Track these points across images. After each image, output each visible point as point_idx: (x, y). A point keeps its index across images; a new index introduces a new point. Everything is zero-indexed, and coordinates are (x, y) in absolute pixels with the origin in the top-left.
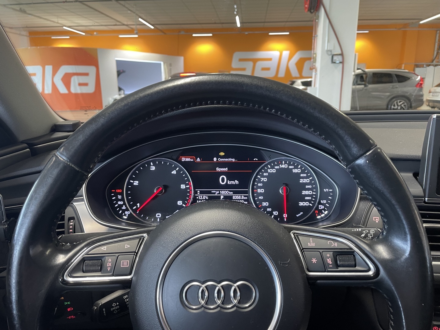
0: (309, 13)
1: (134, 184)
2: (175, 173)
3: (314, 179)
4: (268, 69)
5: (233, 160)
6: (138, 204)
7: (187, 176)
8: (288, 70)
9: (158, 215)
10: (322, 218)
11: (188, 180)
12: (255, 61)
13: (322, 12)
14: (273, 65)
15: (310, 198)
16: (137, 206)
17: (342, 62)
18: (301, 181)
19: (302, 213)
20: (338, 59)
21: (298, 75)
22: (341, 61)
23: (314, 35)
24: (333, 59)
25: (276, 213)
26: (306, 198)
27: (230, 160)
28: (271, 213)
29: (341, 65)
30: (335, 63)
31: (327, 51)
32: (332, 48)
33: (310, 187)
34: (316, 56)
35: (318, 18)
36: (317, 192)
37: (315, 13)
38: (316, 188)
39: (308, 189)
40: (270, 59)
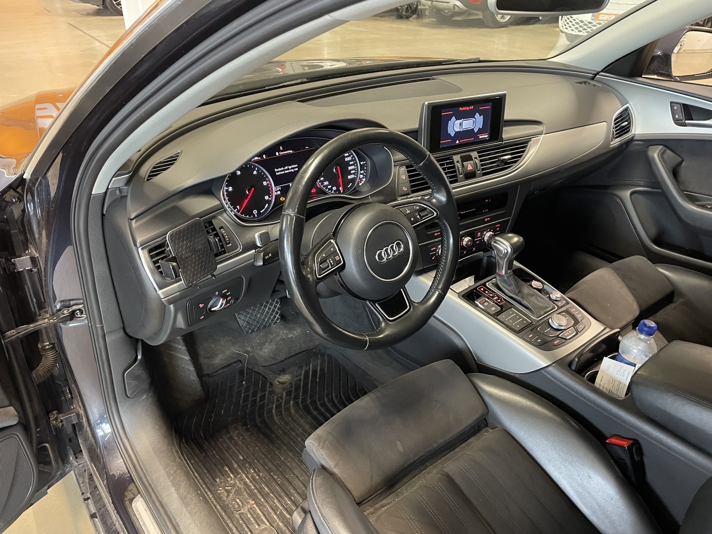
1: (229, 190)
2: (256, 173)
3: (354, 157)
5: (291, 151)
6: (238, 207)
7: (265, 174)
9: (255, 212)
10: (363, 184)
11: (267, 177)
15: (354, 171)
16: (237, 208)
18: (346, 159)
19: (351, 184)
25: (334, 188)
26: (352, 172)
27: (288, 152)
28: (331, 189)
33: (352, 163)
36: (357, 166)
38: (356, 163)
39: (352, 165)
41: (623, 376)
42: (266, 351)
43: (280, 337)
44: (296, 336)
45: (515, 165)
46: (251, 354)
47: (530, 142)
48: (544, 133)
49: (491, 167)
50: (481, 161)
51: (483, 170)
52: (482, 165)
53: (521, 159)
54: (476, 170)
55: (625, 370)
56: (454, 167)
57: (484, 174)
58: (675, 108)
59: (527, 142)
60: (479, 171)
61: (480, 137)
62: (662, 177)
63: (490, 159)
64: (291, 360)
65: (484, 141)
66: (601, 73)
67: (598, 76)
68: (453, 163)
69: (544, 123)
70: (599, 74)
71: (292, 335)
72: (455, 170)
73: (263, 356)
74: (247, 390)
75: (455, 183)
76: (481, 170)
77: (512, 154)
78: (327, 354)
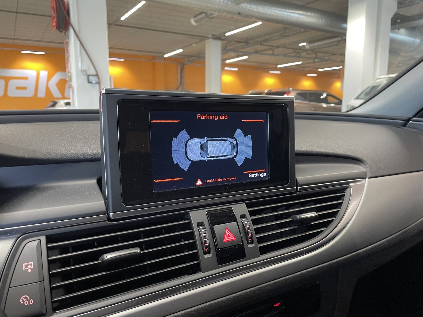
0: (58, 31)
4: (25, 88)
8: (48, 90)
12: (7, 79)
13: (71, 32)
14: (31, 84)
17: (99, 83)
20: (94, 79)
21: (60, 96)
22: (97, 81)
23: (66, 54)
24: (89, 79)
29: (97, 85)
30: (91, 83)
31: (82, 71)
32: (86, 69)
34: (71, 75)
35: (68, 37)
37: (65, 33)
40: (26, 78)
45: (327, 230)
47: (348, 190)
48: (369, 175)
49: (281, 235)
50: (255, 222)
51: (260, 240)
52: (257, 231)
53: (336, 219)
54: (245, 242)
56: (191, 236)
57: (263, 251)
59: (343, 190)
60: (251, 243)
61: (251, 176)
63: (277, 218)
65: (258, 183)
66: (414, 118)
67: (411, 122)
68: (189, 226)
69: (365, 162)
70: (412, 120)
72: (195, 243)
75: (195, 272)
76: (255, 241)
77: (317, 210)
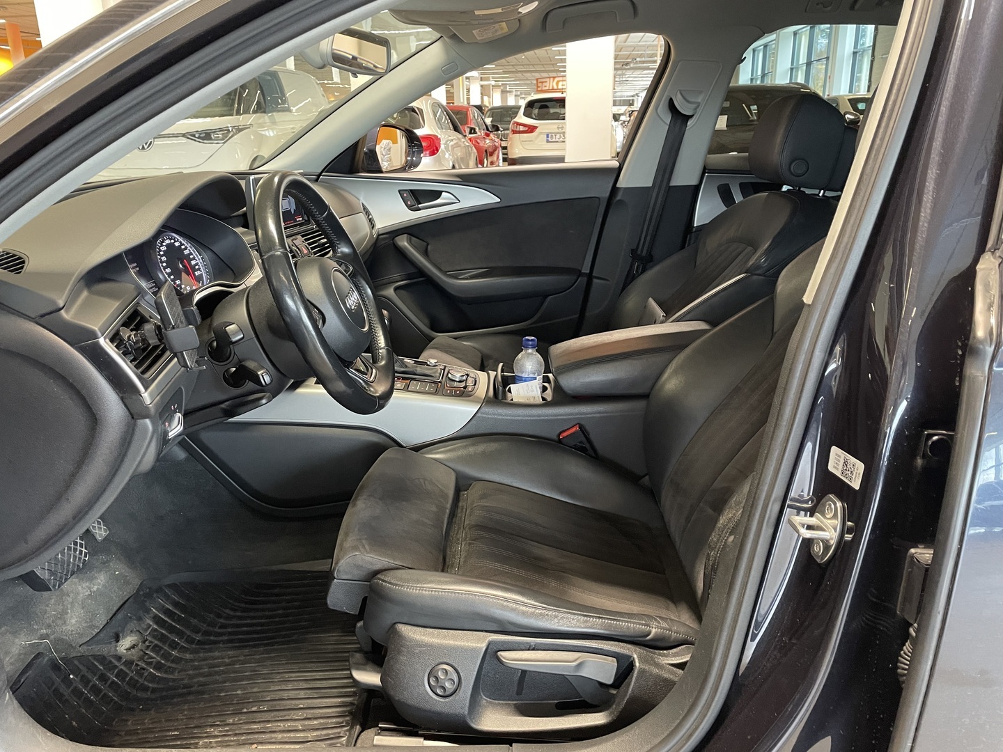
26: (197, 268)
39: (193, 259)
41: (533, 391)
42: (73, 621)
43: (81, 595)
44: (103, 586)
46: (52, 637)
55: (532, 386)
58: (405, 195)
62: (421, 263)
64: (120, 616)
66: (324, 174)
67: (321, 177)
70: (322, 175)
71: (96, 587)
73: (72, 631)
74: (85, 681)
78: (166, 586)
